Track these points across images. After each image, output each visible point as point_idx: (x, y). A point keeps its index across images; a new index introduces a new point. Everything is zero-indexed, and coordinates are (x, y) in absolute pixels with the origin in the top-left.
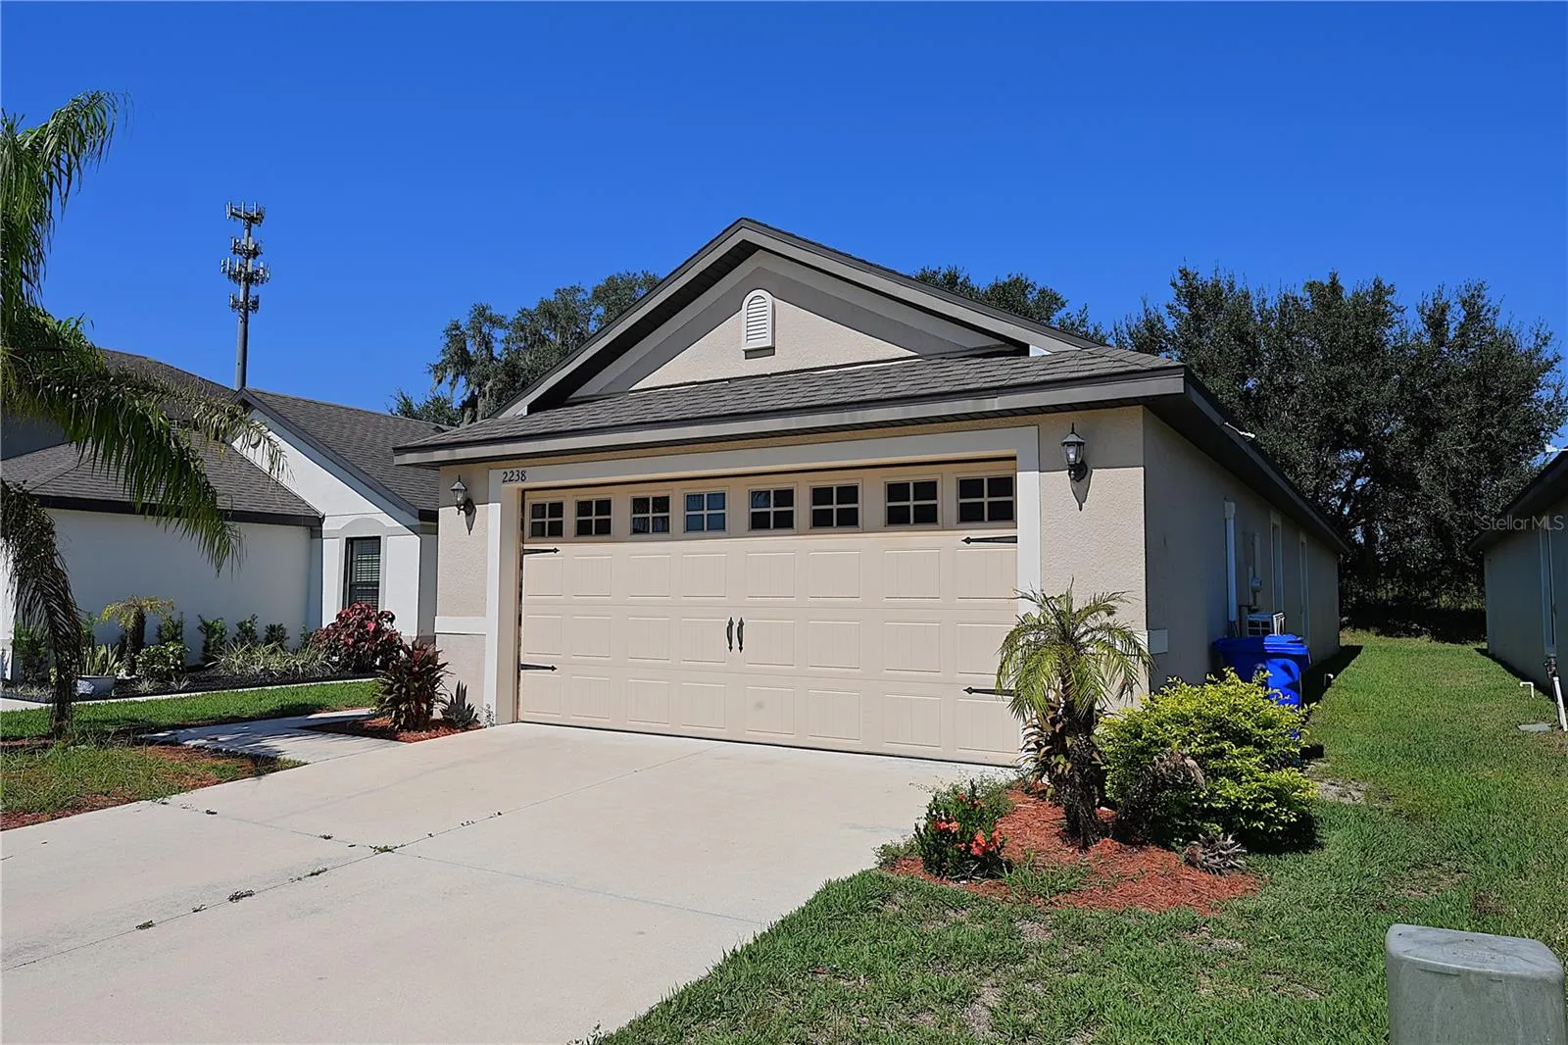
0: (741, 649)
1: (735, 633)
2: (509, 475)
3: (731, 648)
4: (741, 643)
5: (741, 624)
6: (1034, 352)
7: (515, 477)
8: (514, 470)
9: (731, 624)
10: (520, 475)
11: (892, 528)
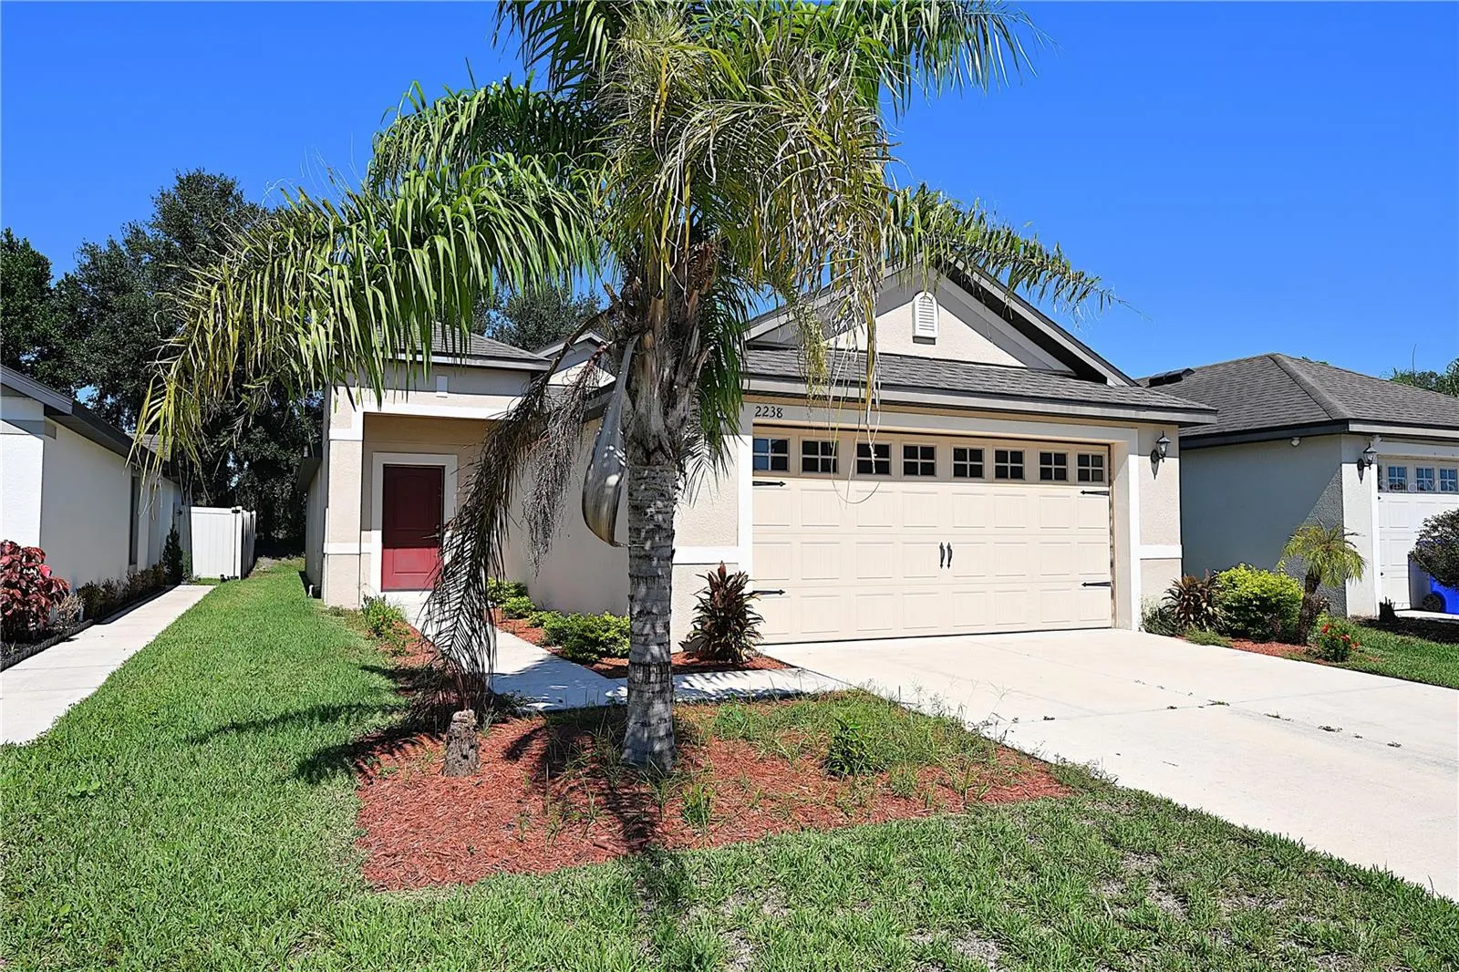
0: (949, 566)
1: (946, 554)
2: (763, 410)
3: (942, 566)
4: (949, 562)
5: (949, 547)
6: (1109, 382)
7: (771, 413)
8: (769, 406)
9: (941, 547)
10: (776, 412)
11: (1043, 481)
